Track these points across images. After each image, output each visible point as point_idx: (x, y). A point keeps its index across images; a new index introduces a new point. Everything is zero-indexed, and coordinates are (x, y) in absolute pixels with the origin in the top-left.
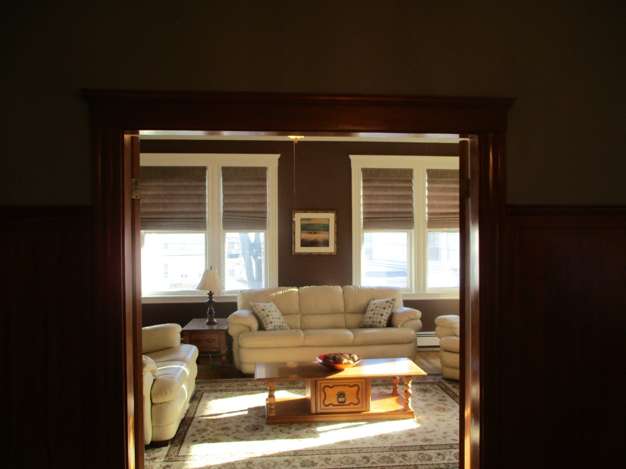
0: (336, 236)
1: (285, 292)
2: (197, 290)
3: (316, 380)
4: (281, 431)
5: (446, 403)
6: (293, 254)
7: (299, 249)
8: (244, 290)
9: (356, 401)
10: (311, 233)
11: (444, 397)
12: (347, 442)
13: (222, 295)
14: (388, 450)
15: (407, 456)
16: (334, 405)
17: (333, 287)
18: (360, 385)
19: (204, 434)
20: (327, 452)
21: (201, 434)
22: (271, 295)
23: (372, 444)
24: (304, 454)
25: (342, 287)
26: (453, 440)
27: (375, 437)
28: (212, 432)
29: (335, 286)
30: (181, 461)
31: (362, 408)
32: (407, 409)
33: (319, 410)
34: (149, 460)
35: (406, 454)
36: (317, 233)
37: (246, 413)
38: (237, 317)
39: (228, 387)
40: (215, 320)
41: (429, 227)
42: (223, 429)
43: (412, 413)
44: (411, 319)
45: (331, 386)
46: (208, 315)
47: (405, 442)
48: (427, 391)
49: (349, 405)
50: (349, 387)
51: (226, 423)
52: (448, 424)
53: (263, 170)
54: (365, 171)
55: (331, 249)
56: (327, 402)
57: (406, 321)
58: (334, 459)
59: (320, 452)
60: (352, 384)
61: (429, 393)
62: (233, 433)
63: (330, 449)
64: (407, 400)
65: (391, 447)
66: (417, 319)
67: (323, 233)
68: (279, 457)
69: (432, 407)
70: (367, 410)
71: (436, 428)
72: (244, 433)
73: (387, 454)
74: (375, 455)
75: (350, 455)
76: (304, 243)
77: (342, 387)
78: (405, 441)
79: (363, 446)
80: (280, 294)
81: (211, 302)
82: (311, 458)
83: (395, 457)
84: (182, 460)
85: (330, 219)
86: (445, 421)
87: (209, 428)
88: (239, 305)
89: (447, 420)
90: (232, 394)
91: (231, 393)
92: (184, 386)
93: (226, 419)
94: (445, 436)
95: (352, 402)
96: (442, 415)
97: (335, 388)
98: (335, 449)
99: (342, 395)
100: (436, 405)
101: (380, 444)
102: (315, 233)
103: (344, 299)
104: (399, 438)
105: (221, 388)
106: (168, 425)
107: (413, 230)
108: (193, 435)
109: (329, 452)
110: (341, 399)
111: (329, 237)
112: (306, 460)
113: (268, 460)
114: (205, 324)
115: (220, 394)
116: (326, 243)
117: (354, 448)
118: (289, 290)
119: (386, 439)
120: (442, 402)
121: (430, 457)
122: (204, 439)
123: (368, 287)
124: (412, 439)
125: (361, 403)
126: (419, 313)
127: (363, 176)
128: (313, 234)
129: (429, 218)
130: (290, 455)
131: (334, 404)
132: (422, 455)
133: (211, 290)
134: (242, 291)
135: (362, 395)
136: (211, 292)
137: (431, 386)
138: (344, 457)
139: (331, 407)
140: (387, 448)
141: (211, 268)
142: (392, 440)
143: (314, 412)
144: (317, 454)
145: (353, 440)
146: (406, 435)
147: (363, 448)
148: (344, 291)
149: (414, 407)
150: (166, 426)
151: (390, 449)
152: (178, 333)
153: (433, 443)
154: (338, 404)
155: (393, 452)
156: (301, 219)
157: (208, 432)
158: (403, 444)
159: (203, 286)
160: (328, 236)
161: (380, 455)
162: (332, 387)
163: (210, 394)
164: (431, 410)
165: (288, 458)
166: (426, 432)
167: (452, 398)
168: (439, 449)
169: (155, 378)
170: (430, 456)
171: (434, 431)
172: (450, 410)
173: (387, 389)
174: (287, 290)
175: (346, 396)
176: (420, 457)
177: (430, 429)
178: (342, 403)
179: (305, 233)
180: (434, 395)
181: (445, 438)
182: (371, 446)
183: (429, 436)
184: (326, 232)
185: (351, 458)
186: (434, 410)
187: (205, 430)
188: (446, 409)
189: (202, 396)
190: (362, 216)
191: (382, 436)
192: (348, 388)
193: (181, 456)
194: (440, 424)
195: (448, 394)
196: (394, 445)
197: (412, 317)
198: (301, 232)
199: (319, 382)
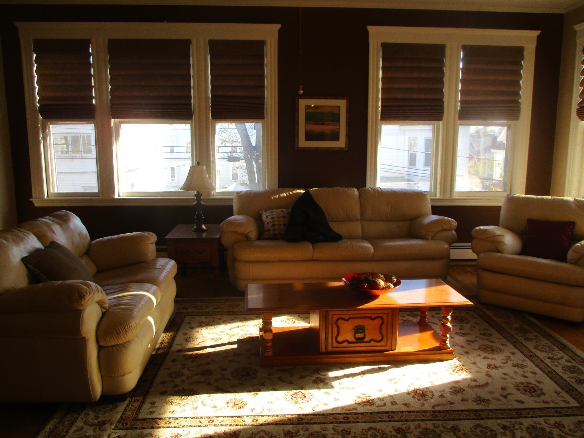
0: (348, 127)
1: (289, 193)
2: (180, 190)
3: (326, 311)
4: (280, 379)
5: (492, 339)
6: (296, 149)
7: (303, 143)
8: (241, 192)
9: (378, 338)
10: (318, 124)
11: (487, 330)
12: (370, 401)
13: (212, 197)
14: (430, 418)
15: (459, 431)
16: (349, 342)
17: (348, 190)
18: (385, 318)
19: (178, 381)
20: (344, 418)
21: (173, 381)
22: (272, 198)
23: (405, 405)
24: (312, 421)
25: (358, 190)
26: (517, 401)
27: (409, 393)
28: (188, 378)
29: (349, 188)
30: (140, 429)
31: (386, 346)
32: (444, 348)
33: (330, 349)
34: (96, 425)
35: (457, 426)
36: (325, 124)
37: (235, 346)
38: (231, 223)
39: (216, 309)
40: (204, 227)
41: (460, 119)
42: (203, 373)
43: (451, 353)
44: (445, 230)
45: (347, 318)
46: (196, 221)
47: (452, 403)
48: (463, 320)
49: (369, 342)
50: (369, 319)
51: (208, 364)
52: (504, 374)
53: (261, 44)
54: (386, 47)
55: (341, 143)
56: (340, 339)
57: (438, 232)
58: (355, 433)
59: (335, 419)
60: (373, 316)
61: (466, 323)
62: (216, 380)
63: (347, 414)
64: (445, 336)
65: (433, 411)
66: (451, 230)
67: (332, 124)
68: (277, 426)
69: (476, 345)
70: (393, 348)
71: (490, 380)
72: (230, 380)
73: (430, 425)
74: (412, 425)
75: (378, 425)
76: (310, 136)
77: (362, 319)
78: (452, 401)
79: (394, 408)
80: (284, 197)
81: (199, 203)
82: (323, 429)
83: (443, 432)
84: (140, 426)
85: (341, 107)
86: (497, 367)
87: (186, 372)
88: (235, 209)
89: (500, 367)
90: (221, 319)
91: (219, 317)
92: (150, 318)
93: (208, 357)
94: (505, 394)
95: (373, 338)
96: (492, 359)
97: (351, 320)
98: (355, 413)
99: (361, 329)
100: (480, 342)
101: (416, 405)
102: (323, 124)
103: (360, 203)
104: (442, 396)
105: (207, 310)
106: (123, 375)
107: (441, 122)
108: (163, 383)
109: (348, 418)
110: (359, 335)
111: (339, 129)
112: (315, 432)
113: (262, 430)
114: (193, 231)
115: (206, 318)
116: (335, 137)
117: (382, 412)
118: (295, 192)
119: (425, 397)
120: (486, 337)
121: (494, 433)
122: (177, 389)
123: (389, 190)
124: (461, 399)
125: (385, 339)
126: (454, 223)
127: (383, 54)
128: (320, 125)
129: (461, 107)
130: (291, 422)
131: (350, 340)
132: (480, 429)
133: (199, 191)
134: (239, 192)
135: (387, 329)
136: (198, 192)
137: (467, 313)
138: (370, 429)
139: (345, 344)
140: (428, 414)
141: (198, 164)
142: (432, 398)
143: (324, 350)
144: (331, 423)
145: (380, 399)
146: (451, 390)
147: (393, 412)
148: (360, 195)
149: (453, 345)
150: (120, 376)
151: (432, 415)
152: (152, 243)
153: (491, 407)
154: (355, 341)
155: (438, 422)
156: (306, 106)
157: (184, 378)
158: (448, 407)
159: (188, 186)
160: (338, 127)
161: (420, 426)
162: (348, 320)
163: (193, 318)
164: (475, 349)
165: (289, 427)
166: (476, 386)
167: (497, 331)
168: (503, 418)
169: (104, 311)
170: (493, 431)
171: (487, 384)
172: (501, 351)
173: (412, 316)
174: (292, 192)
175: (366, 331)
176: (479, 430)
177: (482, 381)
178: (360, 340)
179: (311, 124)
180: (474, 327)
181: (505, 397)
182: (404, 408)
183: (483, 394)
184: (335, 123)
185: (379, 432)
186: (479, 349)
187: (179, 374)
188: (495, 349)
189: (183, 321)
190: (380, 104)
191: (418, 392)
192: (369, 321)
193: (140, 419)
194: (493, 372)
195: (492, 326)
196: (437, 408)
197: (446, 227)
198: (306, 123)
199: (331, 313)
